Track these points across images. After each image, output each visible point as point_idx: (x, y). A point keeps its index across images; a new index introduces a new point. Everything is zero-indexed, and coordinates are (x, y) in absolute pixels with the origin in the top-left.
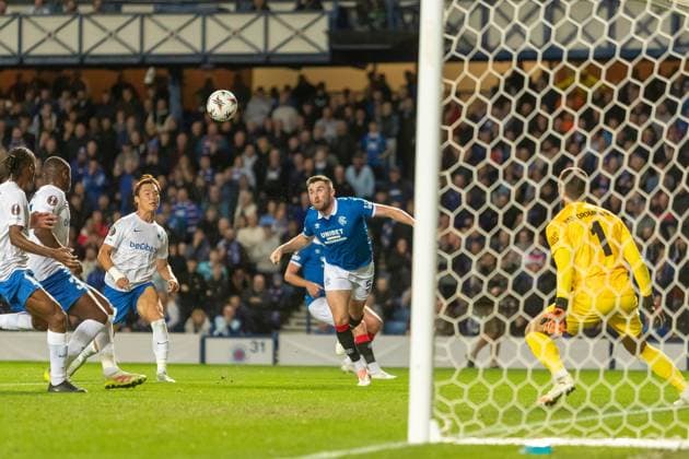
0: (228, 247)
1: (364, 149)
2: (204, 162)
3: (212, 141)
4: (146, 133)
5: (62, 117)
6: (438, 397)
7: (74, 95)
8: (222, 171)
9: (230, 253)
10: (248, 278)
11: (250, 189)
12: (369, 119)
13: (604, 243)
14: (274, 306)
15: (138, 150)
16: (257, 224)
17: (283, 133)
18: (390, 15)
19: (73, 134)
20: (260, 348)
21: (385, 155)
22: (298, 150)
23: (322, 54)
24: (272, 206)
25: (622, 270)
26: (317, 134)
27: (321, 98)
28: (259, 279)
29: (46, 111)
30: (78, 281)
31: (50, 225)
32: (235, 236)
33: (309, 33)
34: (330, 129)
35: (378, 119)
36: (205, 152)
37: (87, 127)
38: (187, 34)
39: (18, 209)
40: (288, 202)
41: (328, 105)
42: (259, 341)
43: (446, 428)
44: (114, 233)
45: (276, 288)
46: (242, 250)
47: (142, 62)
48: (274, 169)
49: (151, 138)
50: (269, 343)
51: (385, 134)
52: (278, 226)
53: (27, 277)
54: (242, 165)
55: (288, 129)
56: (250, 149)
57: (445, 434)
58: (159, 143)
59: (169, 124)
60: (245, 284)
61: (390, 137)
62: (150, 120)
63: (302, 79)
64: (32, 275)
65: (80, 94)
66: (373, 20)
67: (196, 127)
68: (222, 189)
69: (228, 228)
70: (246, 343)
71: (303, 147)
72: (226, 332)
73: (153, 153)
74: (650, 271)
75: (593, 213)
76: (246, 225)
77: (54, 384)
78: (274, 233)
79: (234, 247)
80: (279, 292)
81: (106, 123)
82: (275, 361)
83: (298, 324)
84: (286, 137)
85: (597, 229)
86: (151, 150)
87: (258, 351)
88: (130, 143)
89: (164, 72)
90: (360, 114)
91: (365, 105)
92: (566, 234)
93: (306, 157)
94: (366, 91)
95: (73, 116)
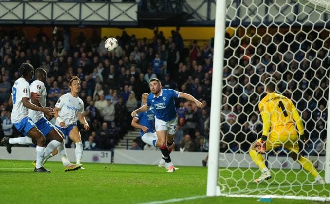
0: (90, 109)
1: (153, 65)
2: (80, 70)
3: (83, 61)
4: (53, 56)
5: (14, 48)
6: (220, 176)
7: (20, 38)
8: (88, 74)
9: (91, 112)
10: (100, 123)
11: (101, 83)
12: (155, 52)
13: (284, 111)
14: (111, 137)
15: (49, 64)
16: (104, 99)
17: (115, 57)
18: (166, 5)
19: (19, 56)
20: (105, 155)
21: (162, 68)
22: (123, 66)
23: (135, 22)
24: (111, 91)
25: (292, 123)
26: (131, 58)
27: (133, 42)
28: (105, 124)
29: (7, 45)
30: (50, 123)
31: (38, 98)
32: (94, 104)
33: (129, 13)
34: (137, 56)
35: (159, 52)
36: (80, 66)
37: (26, 53)
38: (73, 12)
39: (27, 90)
40: (118, 89)
41: (136, 45)
42: (105, 152)
43: (223, 190)
44: (59, 102)
45: (112, 128)
46: (97, 111)
47: (52, 24)
48: (111, 74)
49: (55, 59)
50: (109, 153)
51: (162, 59)
52: (113, 100)
53: (29, 121)
54: (97, 72)
55: (118, 56)
56: (101, 65)
57: (222, 192)
58: (59, 61)
59: (63, 52)
60: (98, 126)
61: (165, 60)
62: (55, 50)
63: (124, 33)
64: (31, 120)
65: (23, 38)
66: (158, 7)
67: (76, 54)
68: (88, 82)
69: (91, 101)
70: (99, 153)
71: (125, 64)
72: (89, 148)
73: (56, 66)
74: (304, 124)
75: (279, 98)
76: (99, 100)
77: (37, 168)
78: (112, 103)
79: (94, 109)
80: (114, 130)
81: (35, 51)
82: (112, 161)
83: (122, 145)
84: (117, 59)
85: (281, 105)
86: (55, 64)
87: (104, 157)
88: (46, 61)
89: (62, 29)
90: (151, 50)
91: (153, 45)
92: (268, 107)
93: (126, 69)
94: (154, 39)
95: (19, 48)
